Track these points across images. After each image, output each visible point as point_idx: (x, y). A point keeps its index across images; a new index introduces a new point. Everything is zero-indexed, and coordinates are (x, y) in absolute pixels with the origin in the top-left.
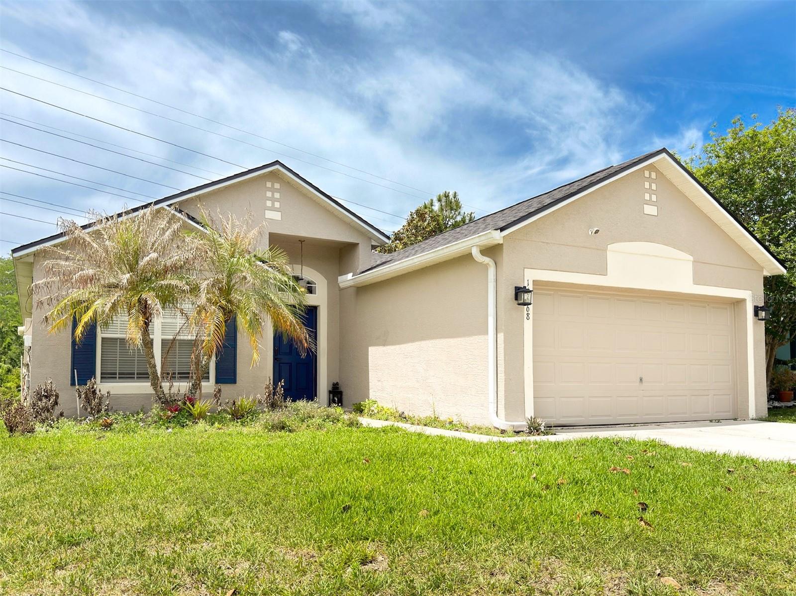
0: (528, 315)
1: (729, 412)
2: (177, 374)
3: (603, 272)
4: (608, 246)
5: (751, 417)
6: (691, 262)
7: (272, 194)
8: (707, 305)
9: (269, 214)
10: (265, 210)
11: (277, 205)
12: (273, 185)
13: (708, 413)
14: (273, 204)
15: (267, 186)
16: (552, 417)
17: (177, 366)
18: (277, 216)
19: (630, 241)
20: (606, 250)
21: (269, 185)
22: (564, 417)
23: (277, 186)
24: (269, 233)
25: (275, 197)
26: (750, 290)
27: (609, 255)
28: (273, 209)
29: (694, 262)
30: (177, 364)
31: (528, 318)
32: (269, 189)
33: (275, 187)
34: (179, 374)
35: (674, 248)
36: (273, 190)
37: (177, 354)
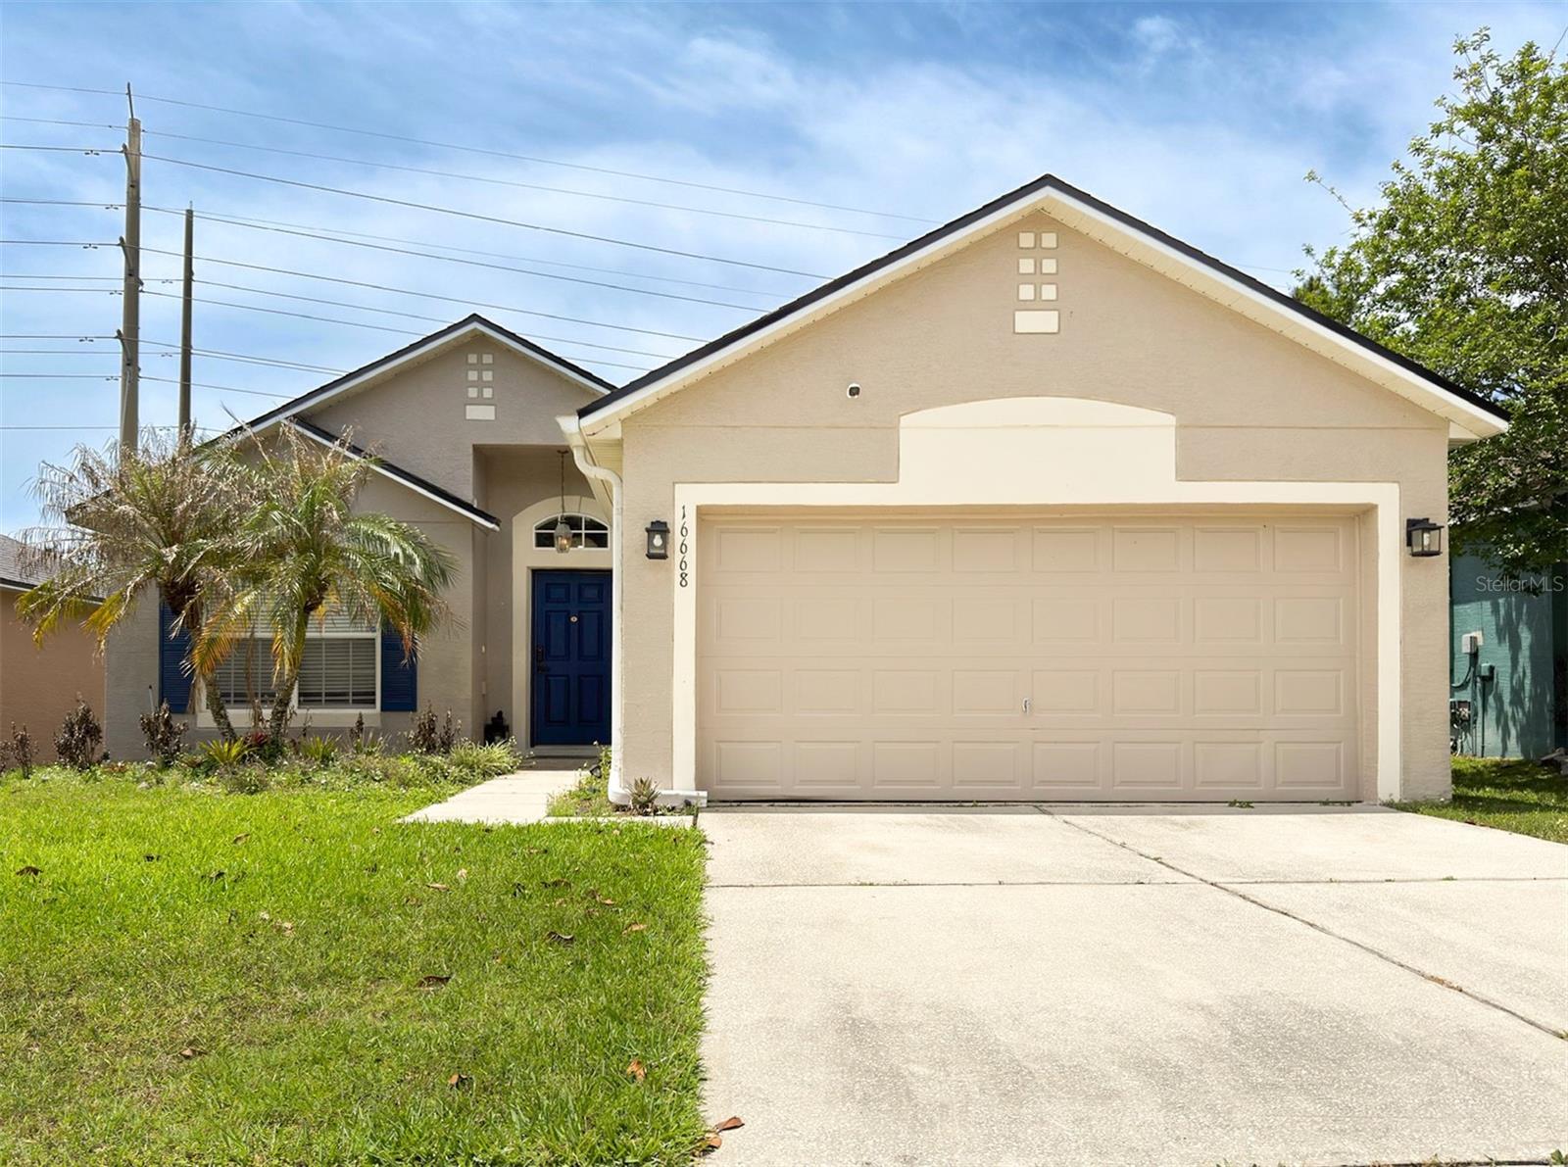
0: (683, 577)
1: (1336, 783)
2: (324, 694)
3: (889, 474)
4: (902, 418)
5: (1383, 796)
6: (1174, 429)
7: (479, 374)
8: (1262, 527)
9: (474, 413)
10: (466, 405)
11: (488, 393)
12: (480, 359)
13: (1255, 783)
14: (480, 393)
15: (470, 361)
16: (773, 782)
17: (324, 683)
18: (486, 413)
19: (966, 401)
20: (896, 428)
21: (473, 359)
22: (803, 782)
23: (488, 359)
24: (474, 445)
25: (485, 379)
26: (1394, 482)
27: (904, 436)
28: (480, 401)
29: (1180, 427)
30: (324, 679)
31: (684, 583)
32: (473, 367)
33: (484, 362)
34: (327, 695)
35: (1112, 402)
36: (480, 367)
37: (324, 662)
